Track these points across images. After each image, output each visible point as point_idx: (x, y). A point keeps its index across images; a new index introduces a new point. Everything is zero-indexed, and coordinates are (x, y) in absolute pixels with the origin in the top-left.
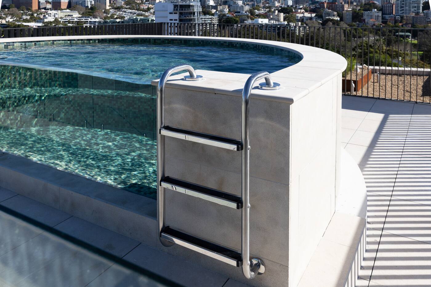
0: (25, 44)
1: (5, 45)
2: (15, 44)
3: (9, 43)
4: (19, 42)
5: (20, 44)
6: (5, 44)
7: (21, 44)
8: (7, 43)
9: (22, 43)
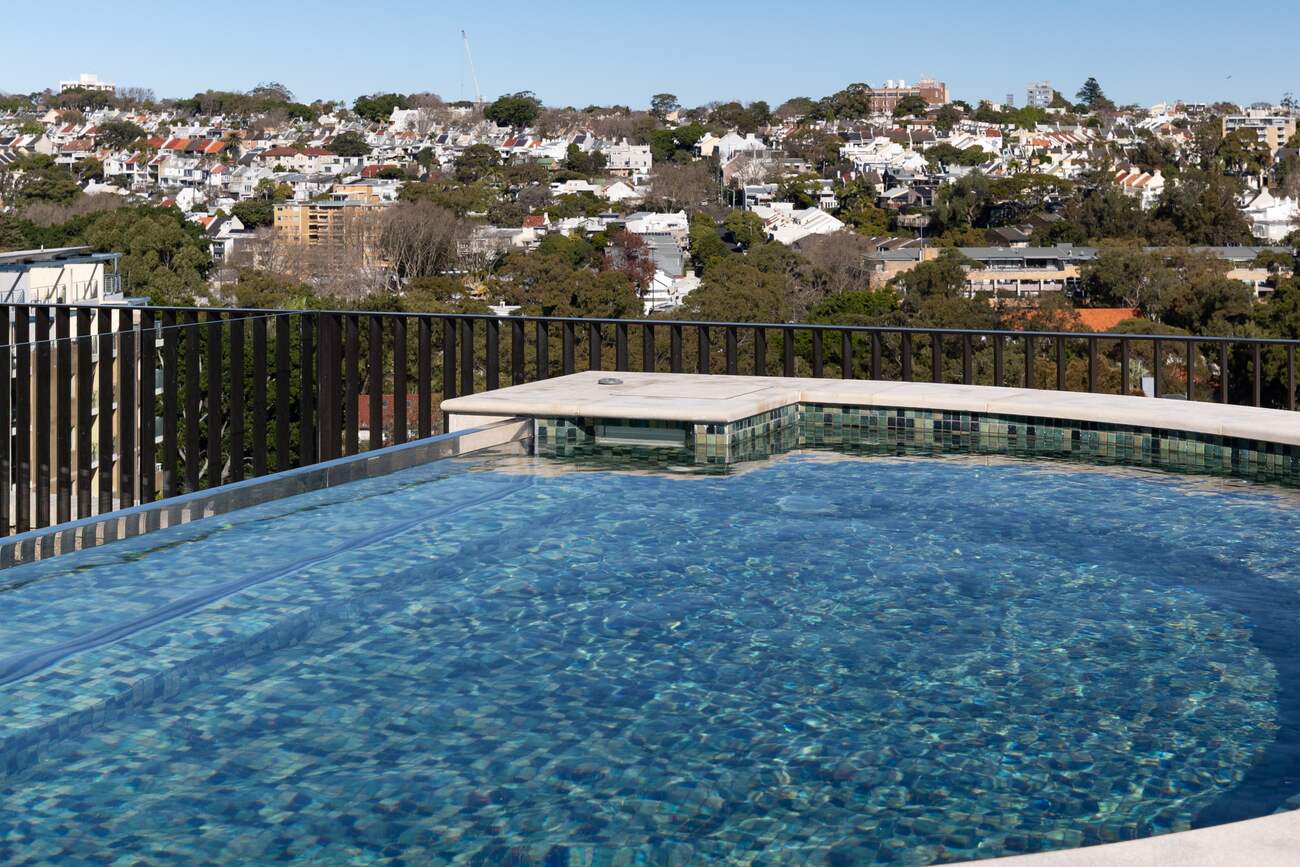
0: (1031, 431)
1: (937, 424)
2: (985, 427)
3: (956, 413)
4: (1002, 417)
5: (1005, 426)
6: (940, 417)
7: (1012, 430)
8: (946, 412)
9: (1018, 425)
